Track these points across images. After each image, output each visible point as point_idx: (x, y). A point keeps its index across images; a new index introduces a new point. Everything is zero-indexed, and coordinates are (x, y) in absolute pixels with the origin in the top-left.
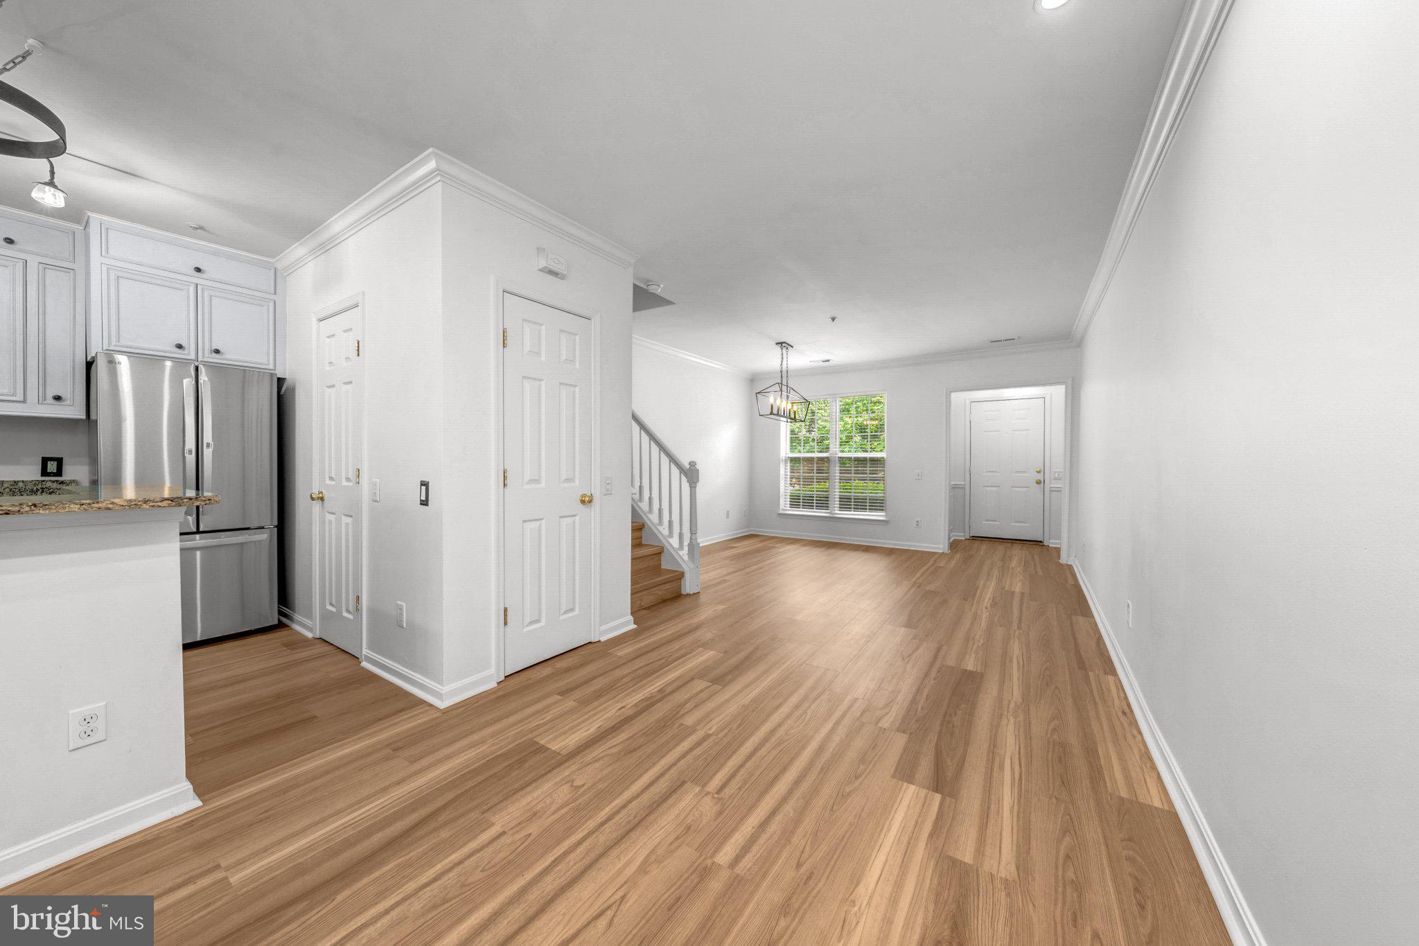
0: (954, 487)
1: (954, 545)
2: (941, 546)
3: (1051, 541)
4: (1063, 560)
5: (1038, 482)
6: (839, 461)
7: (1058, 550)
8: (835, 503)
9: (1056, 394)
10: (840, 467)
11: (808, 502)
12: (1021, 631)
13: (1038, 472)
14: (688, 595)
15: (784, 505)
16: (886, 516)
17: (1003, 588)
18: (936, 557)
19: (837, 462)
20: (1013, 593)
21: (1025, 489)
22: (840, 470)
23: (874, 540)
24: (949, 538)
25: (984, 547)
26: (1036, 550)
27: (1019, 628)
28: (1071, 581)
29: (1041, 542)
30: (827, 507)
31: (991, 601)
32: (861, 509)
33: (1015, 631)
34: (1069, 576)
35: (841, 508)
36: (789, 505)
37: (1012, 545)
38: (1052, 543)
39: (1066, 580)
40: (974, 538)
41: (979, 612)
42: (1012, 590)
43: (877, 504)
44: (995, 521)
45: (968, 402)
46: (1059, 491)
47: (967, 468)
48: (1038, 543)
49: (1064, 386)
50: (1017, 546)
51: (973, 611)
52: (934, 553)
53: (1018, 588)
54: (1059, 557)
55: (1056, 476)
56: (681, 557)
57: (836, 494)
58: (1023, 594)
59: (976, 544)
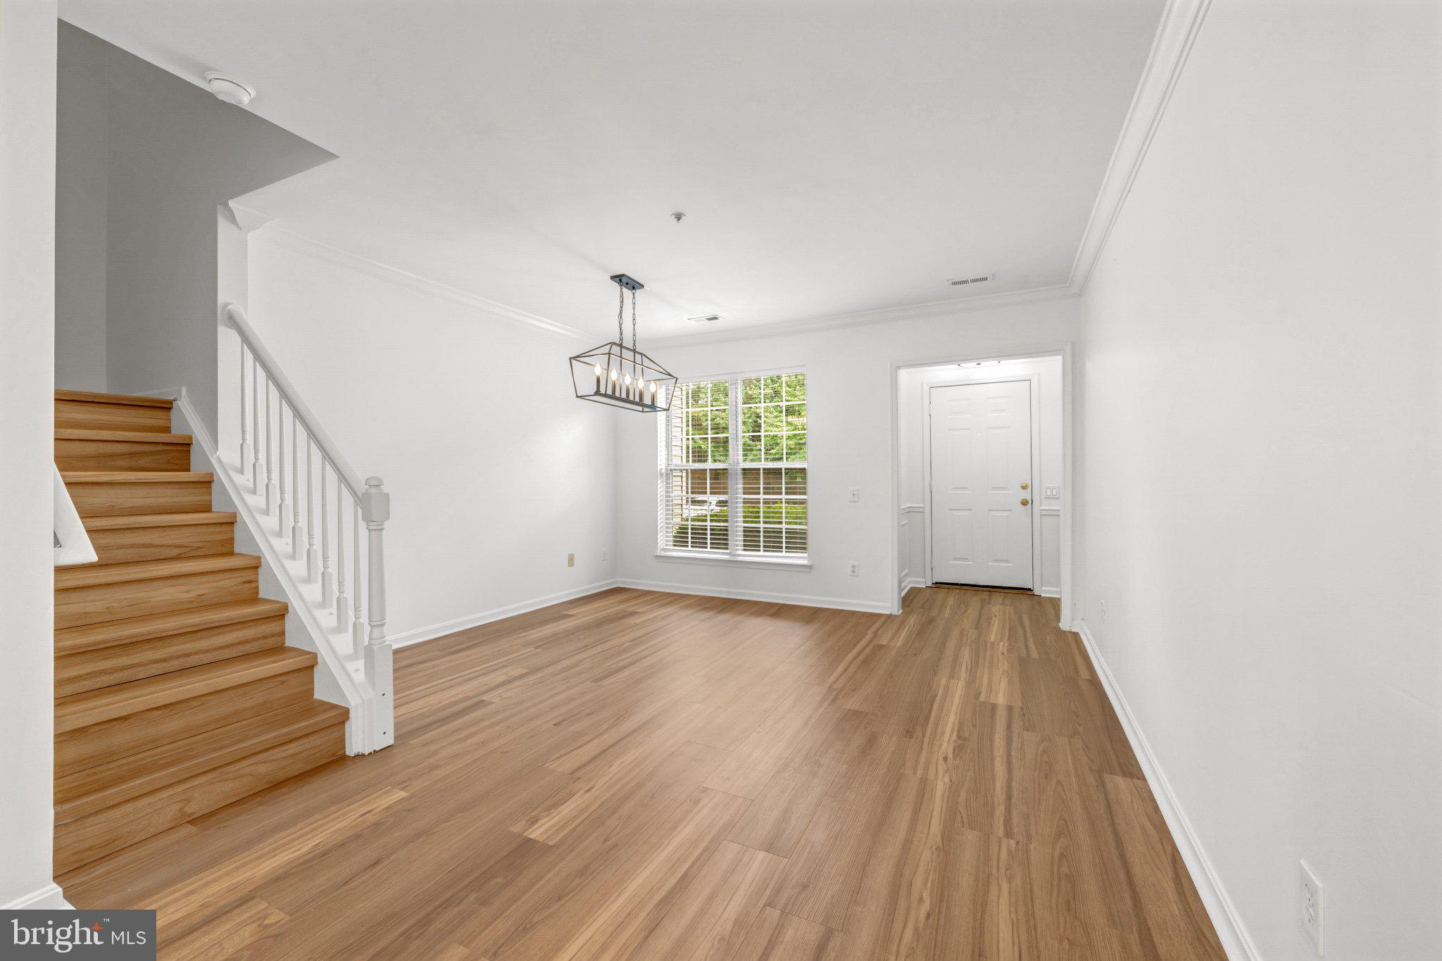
0: (910, 511)
1: (910, 599)
2: (889, 605)
3: (1044, 588)
4: (1065, 625)
5: (1024, 503)
6: (744, 474)
7: (1055, 603)
8: (737, 538)
9: (1049, 370)
10: (744, 484)
11: (699, 537)
12: (1012, 842)
13: (1024, 488)
14: (359, 757)
15: (664, 542)
16: (809, 558)
17: (978, 696)
18: (882, 620)
19: (740, 477)
20: (994, 707)
21: (1006, 514)
22: (744, 488)
23: (792, 596)
24: (901, 590)
25: (952, 598)
26: (1025, 603)
27: (1009, 834)
28: (1084, 674)
29: (1030, 589)
30: (726, 546)
31: (954, 737)
32: (773, 547)
33: (1000, 841)
34: (1079, 659)
35: (747, 547)
36: (672, 543)
37: (990, 596)
38: (1045, 591)
39: (1076, 670)
40: (938, 585)
41: (931, 776)
42: (992, 701)
43: (797, 541)
44: (966, 559)
45: (926, 388)
46: (1055, 515)
47: (927, 483)
48: (1026, 591)
49: (1060, 358)
50: (998, 598)
51: (919, 773)
52: (879, 616)
53: (1001, 699)
54: (1058, 619)
55: (1049, 493)
56: (348, 674)
57: (738, 526)
58: (1010, 709)
59: (942, 593)
